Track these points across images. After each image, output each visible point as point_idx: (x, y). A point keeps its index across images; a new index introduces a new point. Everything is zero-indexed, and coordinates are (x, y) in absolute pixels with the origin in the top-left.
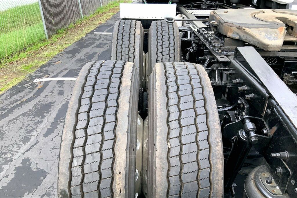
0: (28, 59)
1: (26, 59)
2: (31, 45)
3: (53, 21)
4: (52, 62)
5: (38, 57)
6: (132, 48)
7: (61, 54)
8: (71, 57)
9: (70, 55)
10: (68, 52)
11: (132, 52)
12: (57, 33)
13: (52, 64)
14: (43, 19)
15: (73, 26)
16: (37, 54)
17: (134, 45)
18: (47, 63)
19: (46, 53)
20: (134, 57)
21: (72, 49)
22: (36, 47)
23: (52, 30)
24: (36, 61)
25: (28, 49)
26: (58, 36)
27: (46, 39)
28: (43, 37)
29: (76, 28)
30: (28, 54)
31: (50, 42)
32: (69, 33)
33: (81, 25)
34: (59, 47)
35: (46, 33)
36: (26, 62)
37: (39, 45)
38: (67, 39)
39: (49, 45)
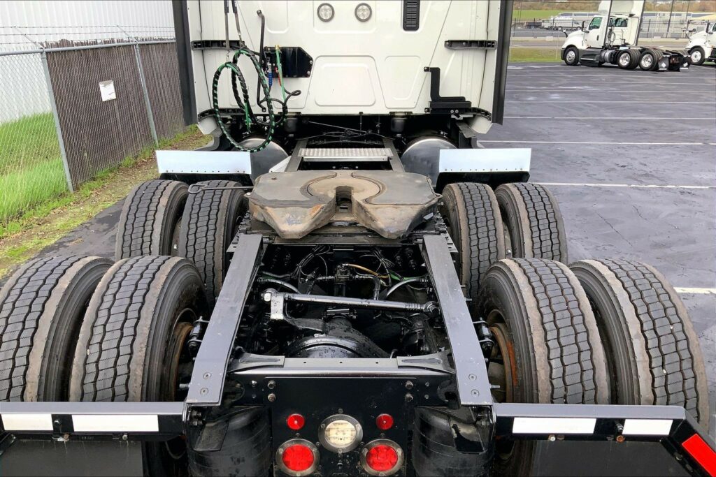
0: (22, 235)
1: (19, 234)
2: (33, 206)
3: (86, 154)
4: (66, 240)
5: (41, 232)
6: (150, 228)
7: (88, 225)
8: (104, 231)
9: (105, 226)
10: (101, 221)
11: (148, 233)
12: (94, 179)
13: (65, 244)
14: (63, 152)
15: (134, 161)
16: (43, 224)
17: (153, 223)
18: (56, 243)
19: (59, 223)
20: (151, 241)
21: (112, 213)
22: (44, 208)
23: (81, 171)
24: (36, 240)
25: (28, 213)
26: (93, 184)
27: (68, 190)
28: (63, 188)
29: (137, 166)
30: (25, 223)
31: (75, 197)
32: (120, 177)
33: (149, 159)
34: (88, 209)
35: (69, 180)
36: (17, 241)
37: (51, 205)
38: (109, 192)
39: (72, 203)
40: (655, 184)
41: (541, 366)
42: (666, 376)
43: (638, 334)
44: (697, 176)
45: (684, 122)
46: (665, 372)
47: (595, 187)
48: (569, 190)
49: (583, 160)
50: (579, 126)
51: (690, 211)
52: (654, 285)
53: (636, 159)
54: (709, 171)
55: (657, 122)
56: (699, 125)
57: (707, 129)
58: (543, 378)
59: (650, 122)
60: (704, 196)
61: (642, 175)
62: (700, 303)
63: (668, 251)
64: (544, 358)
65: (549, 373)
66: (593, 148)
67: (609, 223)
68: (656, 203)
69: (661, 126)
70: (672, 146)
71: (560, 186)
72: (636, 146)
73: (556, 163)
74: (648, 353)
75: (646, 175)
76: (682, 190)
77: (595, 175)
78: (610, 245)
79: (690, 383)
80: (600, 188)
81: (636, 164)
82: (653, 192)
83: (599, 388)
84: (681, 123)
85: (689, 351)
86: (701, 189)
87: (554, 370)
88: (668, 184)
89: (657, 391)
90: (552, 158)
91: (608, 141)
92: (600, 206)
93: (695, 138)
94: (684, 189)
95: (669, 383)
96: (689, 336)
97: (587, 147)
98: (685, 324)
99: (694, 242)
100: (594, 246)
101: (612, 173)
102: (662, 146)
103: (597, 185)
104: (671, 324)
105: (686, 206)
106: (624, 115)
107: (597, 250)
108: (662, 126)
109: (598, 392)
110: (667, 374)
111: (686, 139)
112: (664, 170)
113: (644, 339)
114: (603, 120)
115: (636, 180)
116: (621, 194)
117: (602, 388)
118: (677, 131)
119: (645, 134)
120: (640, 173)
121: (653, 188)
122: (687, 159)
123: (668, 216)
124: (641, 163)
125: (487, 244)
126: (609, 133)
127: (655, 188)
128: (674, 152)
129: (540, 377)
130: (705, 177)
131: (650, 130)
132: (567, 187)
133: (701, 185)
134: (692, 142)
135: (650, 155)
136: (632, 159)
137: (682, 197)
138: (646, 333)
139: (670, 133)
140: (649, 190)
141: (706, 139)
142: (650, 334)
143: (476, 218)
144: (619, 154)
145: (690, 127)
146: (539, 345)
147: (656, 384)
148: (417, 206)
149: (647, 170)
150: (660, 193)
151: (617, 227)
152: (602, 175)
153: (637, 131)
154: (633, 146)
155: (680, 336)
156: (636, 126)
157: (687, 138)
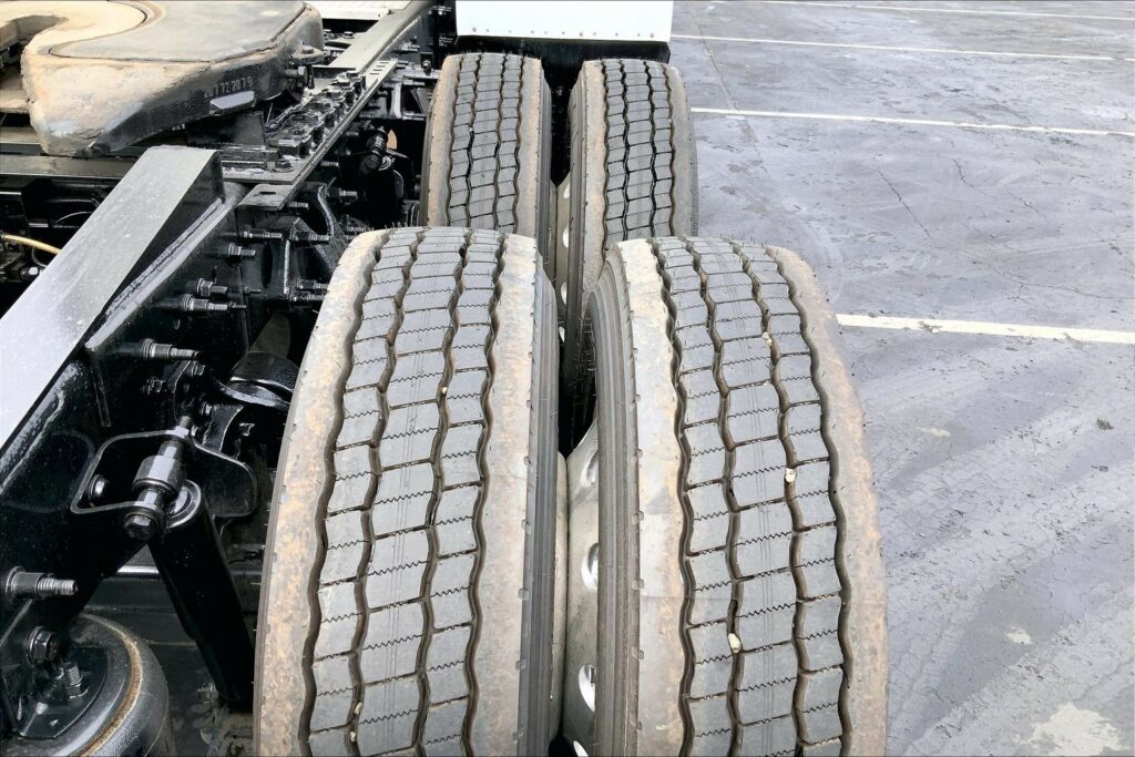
40: (1006, 123)
41: (281, 609)
42: (738, 658)
43: (664, 494)
44: (1091, 112)
45: (1087, 22)
46: (735, 642)
47: (891, 124)
48: (839, 127)
49: (885, 76)
50: (896, 21)
51: (1061, 174)
52: (774, 324)
53: (981, 79)
54: (1115, 105)
55: (1039, 20)
56: (1114, 28)
57: (1125, 36)
58: (281, 654)
59: (1028, 21)
60: (1095, 148)
61: (987, 107)
62: (1041, 357)
63: (1000, 249)
64: (300, 580)
65: (304, 636)
66: (910, 58)
67: (895, 190)
68: (999, 156)
69: (1042, 27)
70: (1055, 60)
71: (824, 121)
72: (990, 58)
73: (831, 80)
74: (686, 570)
75: (995, 107)
76: (1055, 136)
77: (898, 103)
78: (883, 234)
79: (819, 689)
80: (900, 127)
81: (981, 87)
82: (998, 136)
83: (482, 696)
84: (1079, 23)
85: (840, 570)
86: (1092, 136)
87: (324, 626)
88: (1031, 124)
89: (697, 711)
90: (828, 71)
91: (941, 47)
92: (888, 159)
93: (1102, 49)
94: (1060, 133)
95: (743, 684)
96: (846, 512)
97: (899, 56)
98: (841, 468)
99: (1057, 232)
100: (852, 234)
101: (931, 101)
102: (1036, 60)
103: (896, 121)
104: (792, 464)
105: (1058, 165)
106: (982, 8)
107: (855, 241)
108: (1046, 27)
109: (480, 711)
110: (742, 651)
111: (1086, 50)
112: (1031, 99)
113: (680, 518)
114: (941, 14)
115: (972, 114)
116: (938, 139)
117: (497, 693)
118: (1070, 35)
119: (1012, 38)
120: (983, 103)
121: (1001, 131)
122: (1078, 84)
123: (1014, 182)
124: (990, 87)
125: (491, 203)
126: (945, 34)
127: (1006, 131)
128: (1055, 70)
129: (274, 652)
130: (1104, 115)
131: (1024, 33)
132: (836, 123)
133: (1094, 128)
134: (1092, 54)
135: (1011, 73)
136: (975, 78)
137: (1054, 148)
138: (695, 497)
139: (1055, 39)
140: (994, 132)
141: (1120, 51)
142: (707, 500)
143: (473, 135)
144: (954, 70)
145: (1096, 30)
146: (294, 530)
147: (697, 688)
148: (183, 65)
149: (999, 98)
150: (1013, 139)
151: (909, 200)
152: (914, 104)
153: (997, 33)
154: (983, 58)
155: (815, 510)
156: (997, 25)
157: (1085, 48)
